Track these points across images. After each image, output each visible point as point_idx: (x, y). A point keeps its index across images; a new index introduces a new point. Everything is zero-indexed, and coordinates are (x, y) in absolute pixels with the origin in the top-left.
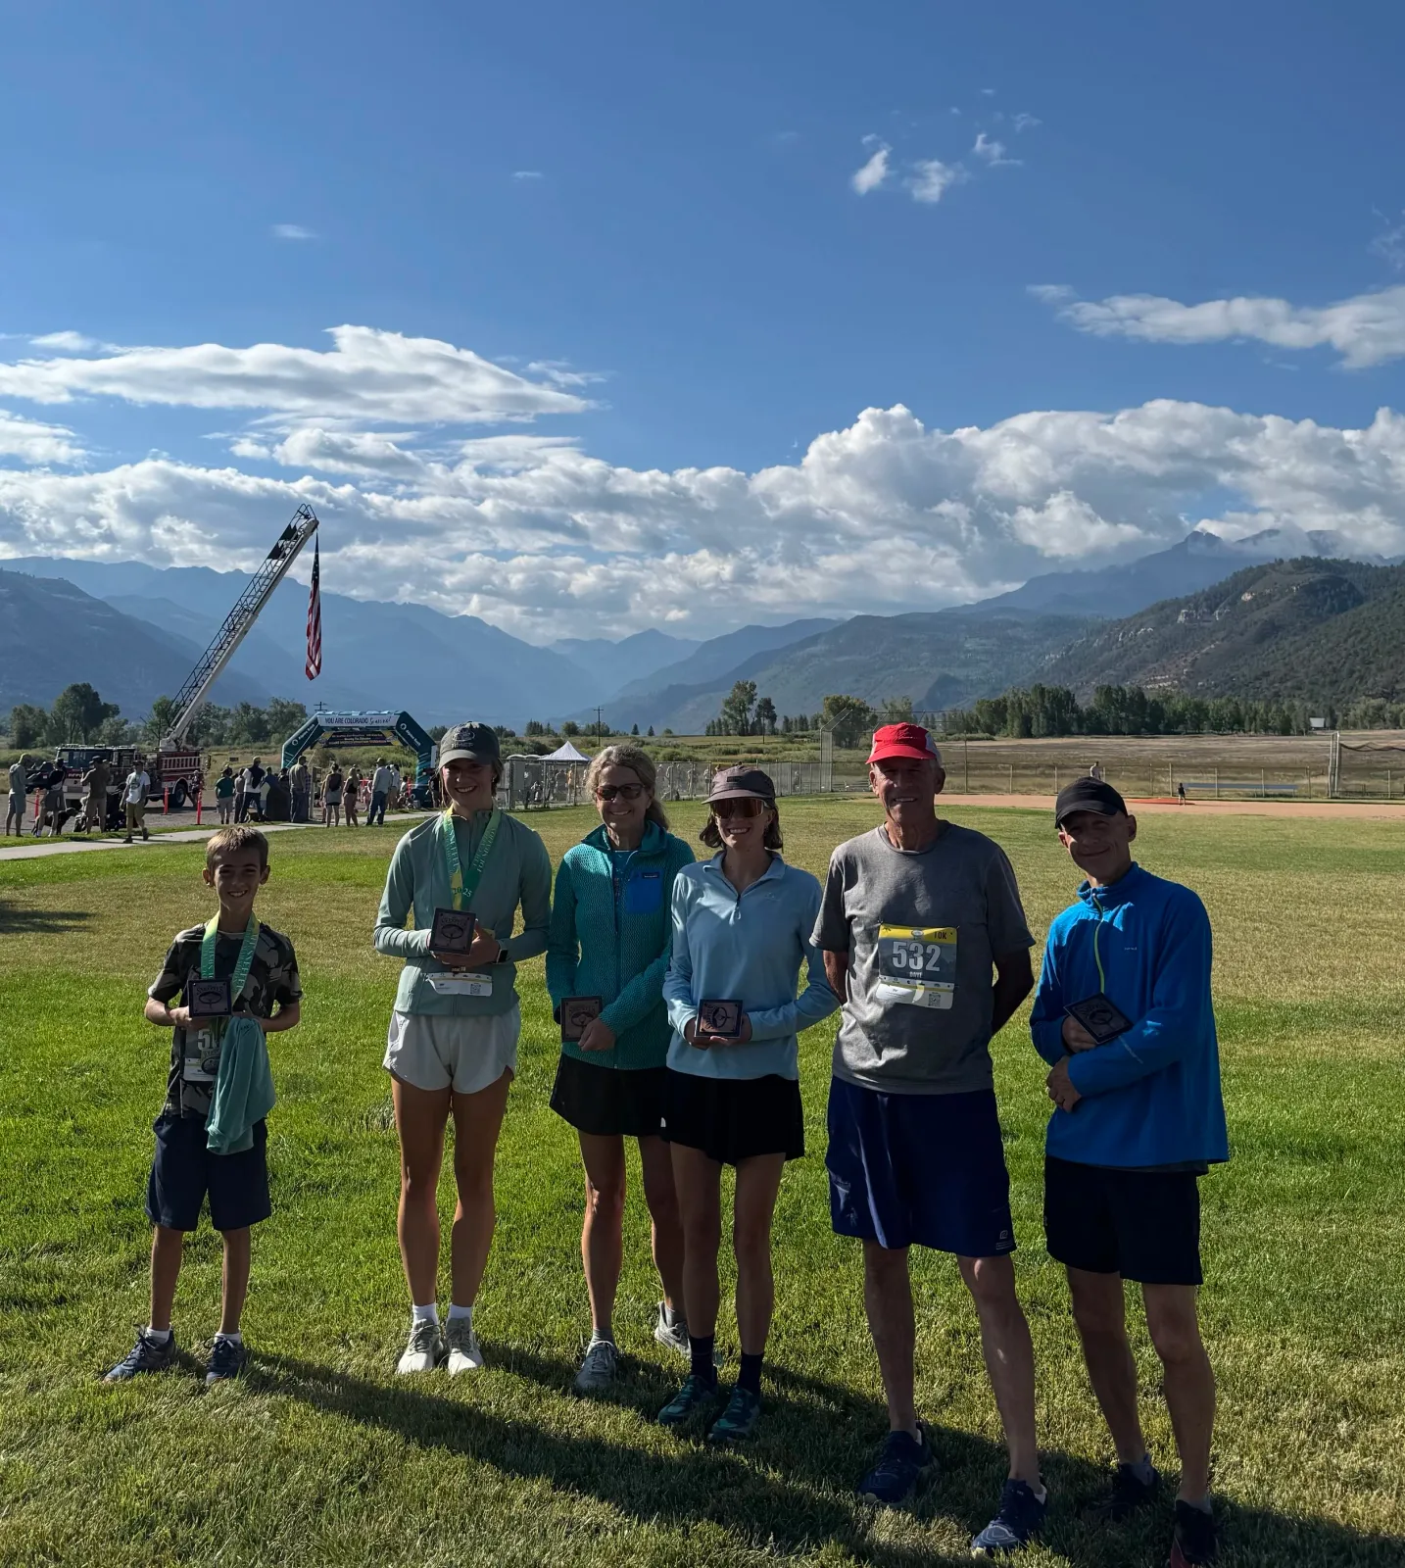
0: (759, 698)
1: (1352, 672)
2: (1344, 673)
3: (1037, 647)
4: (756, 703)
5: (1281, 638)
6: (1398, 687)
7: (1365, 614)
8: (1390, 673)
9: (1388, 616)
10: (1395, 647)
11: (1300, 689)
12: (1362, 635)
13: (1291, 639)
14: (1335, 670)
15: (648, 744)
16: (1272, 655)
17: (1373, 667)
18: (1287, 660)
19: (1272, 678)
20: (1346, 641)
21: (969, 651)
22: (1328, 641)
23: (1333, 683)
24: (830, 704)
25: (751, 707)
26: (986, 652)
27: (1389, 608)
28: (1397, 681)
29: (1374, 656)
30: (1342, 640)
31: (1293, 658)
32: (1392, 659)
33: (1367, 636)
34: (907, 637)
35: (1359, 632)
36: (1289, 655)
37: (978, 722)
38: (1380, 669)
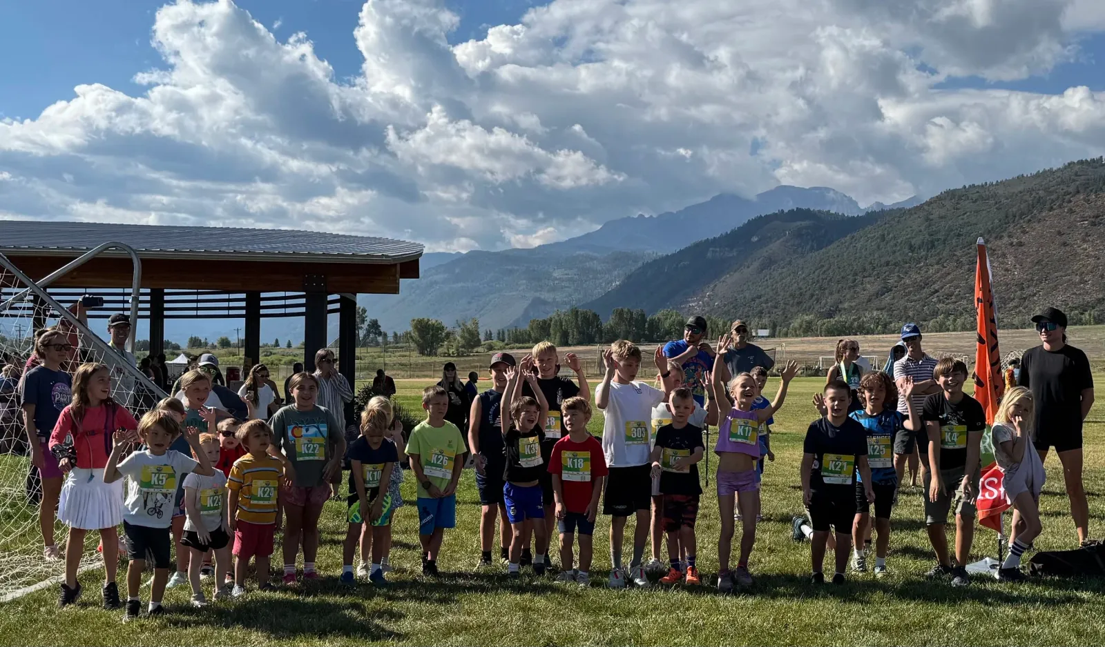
0: (368, 319)
1: (812, 295)
2: (807, 297)
3: (607, 276)
4: (366, 323)
5: (774, 270)
6: (840, 306)
7: (831, 253)
8: (836, 296)
9: (845, 254)
10: (843, 278)
11: (776, 308)
12: (824, 269)
13: (780, 271)
14: (801, 294)
15: (274, 354)
16: (765, 283)
17: (827, 291)
18: (774, 287)
19: (762, 299)
20: (814, 272)
21: (556, 279)
22: (803, 273)
23: (799, 303)
24: (416, 324)
25: (362, 325)
26: (570, 280)
27: (847, 248)
28: (841, 302)
29: (828, 284)
30: (812, 272)
31: (778, 285)
32: (840, 286)
33: (828, 270)
34: (510, 267)
35: (823, 266)
36: (777, 283)
37: (530, 335)
38: (831, 294)
